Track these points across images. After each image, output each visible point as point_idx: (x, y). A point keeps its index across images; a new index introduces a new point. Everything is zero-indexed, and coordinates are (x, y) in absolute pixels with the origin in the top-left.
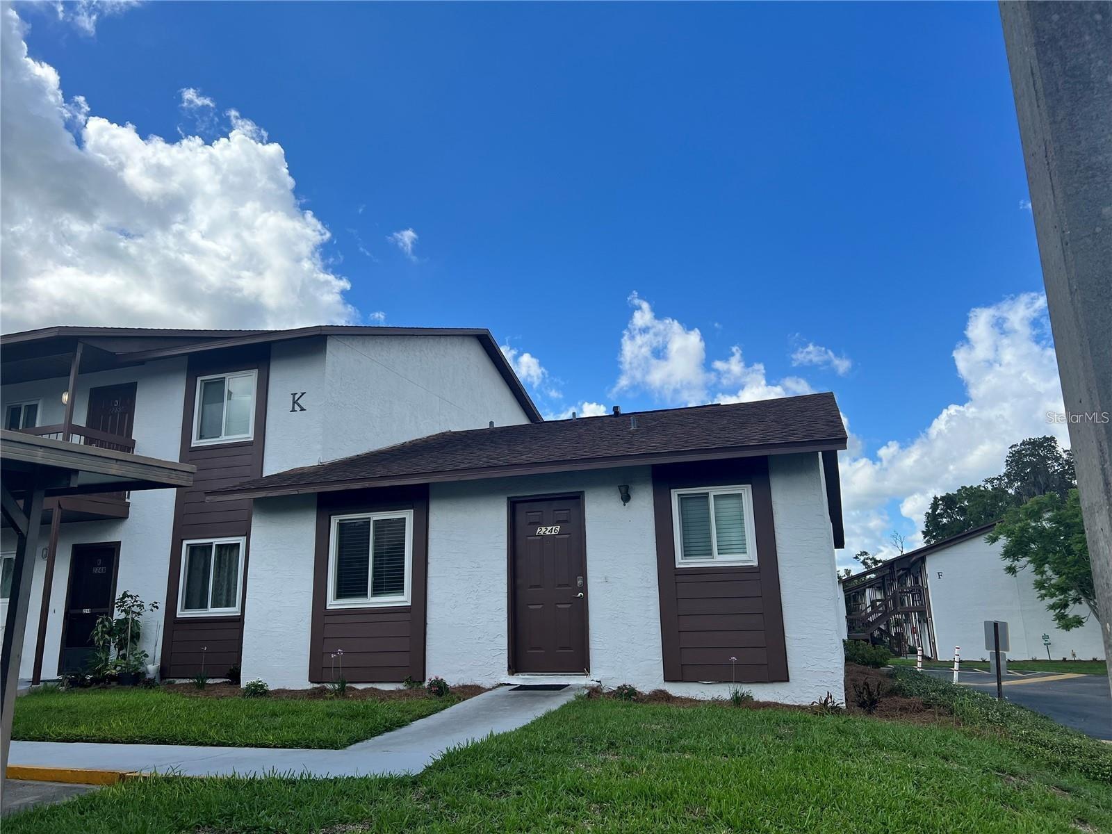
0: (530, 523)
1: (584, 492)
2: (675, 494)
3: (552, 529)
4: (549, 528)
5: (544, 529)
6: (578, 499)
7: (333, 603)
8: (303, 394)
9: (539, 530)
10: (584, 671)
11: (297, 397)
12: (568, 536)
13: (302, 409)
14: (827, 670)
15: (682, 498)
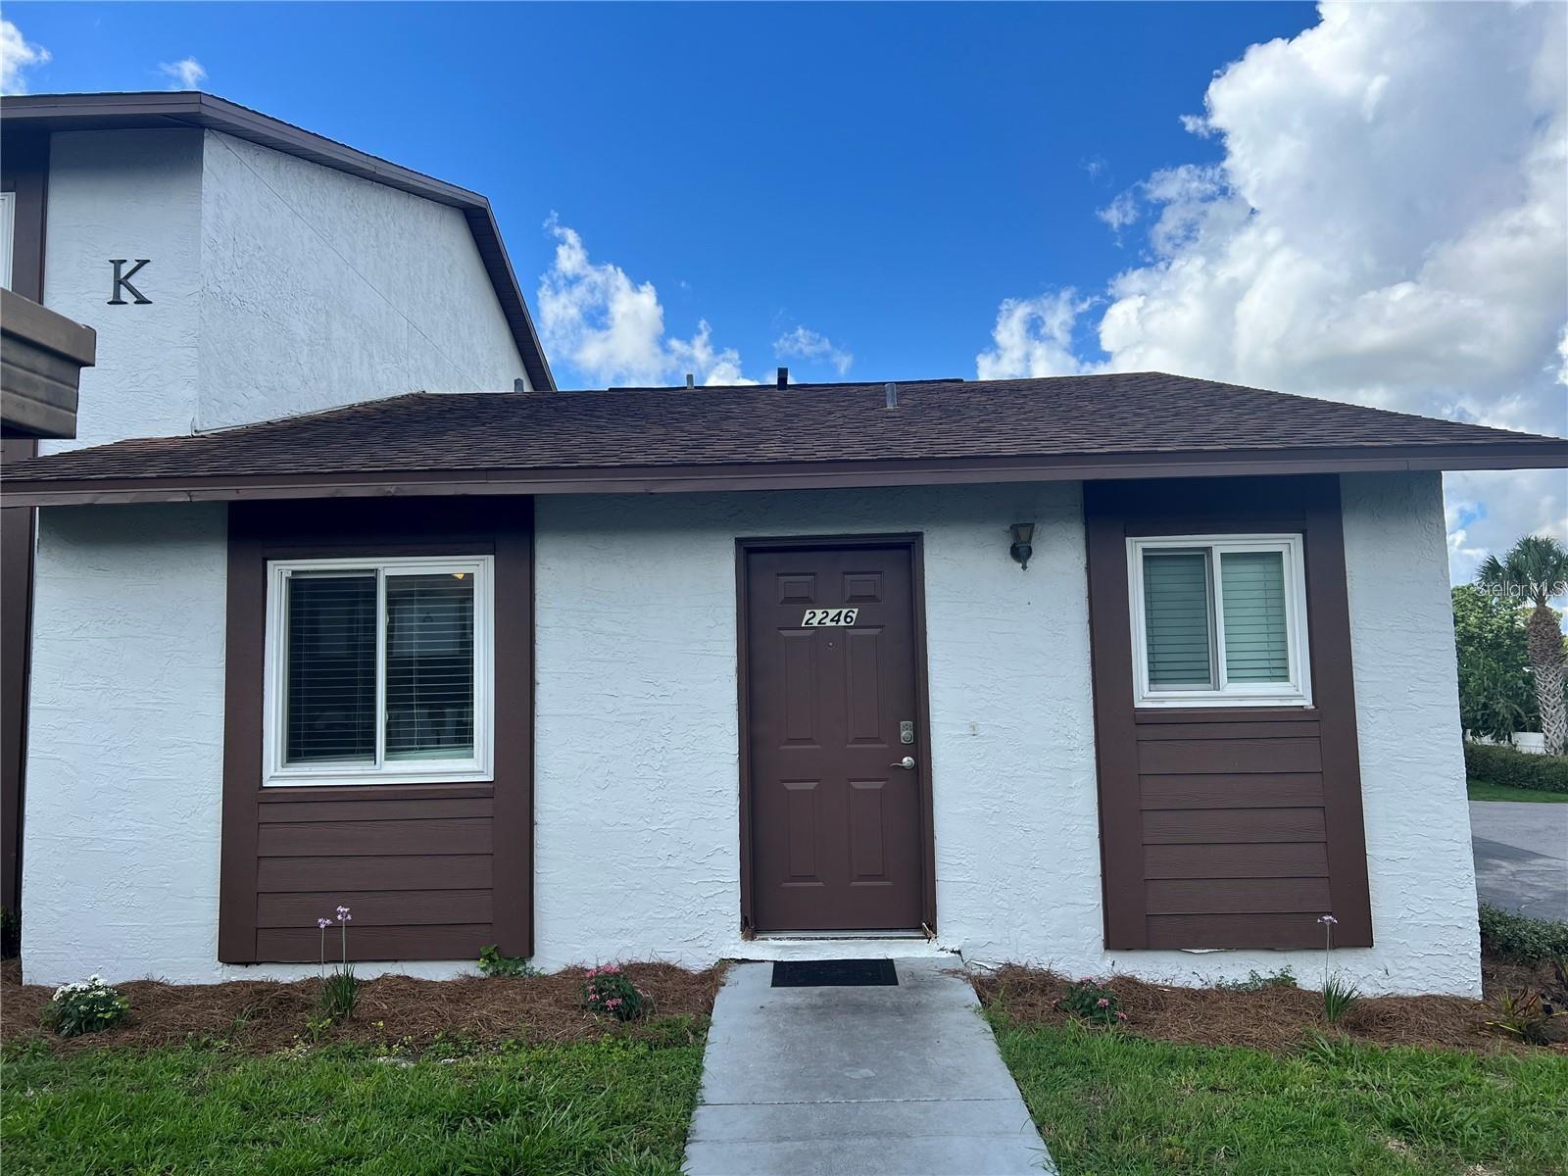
0: (788, 600)
1: (921, 534)
2: (1135, 550)
3: (839, 614)
4: (833, 612)
5: (819, 613)
6: (908, 550)
7: (278, 772)
8: (142, 263)
9: (807, 616)
10: (919, 928)
11: (125, 270)
12: (875, 631)
13: (142, 301)
14: (1448, 923)
15: (1150, 558)
